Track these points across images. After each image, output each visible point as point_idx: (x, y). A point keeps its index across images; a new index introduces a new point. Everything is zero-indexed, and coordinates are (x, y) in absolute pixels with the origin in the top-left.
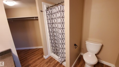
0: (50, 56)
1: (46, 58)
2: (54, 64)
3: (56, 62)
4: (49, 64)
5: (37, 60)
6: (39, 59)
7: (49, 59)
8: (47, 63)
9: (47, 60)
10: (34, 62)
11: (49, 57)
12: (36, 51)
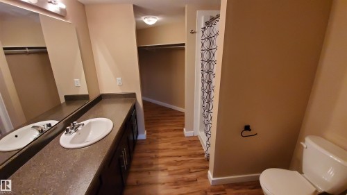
0: (197, 137)
1: (186, 135)
2: (192, 152)
3: (201, 151)
4: (185, 146)
5: (170, 130)
6: (175, 130)
7: (192, 139)
8: (184, 143)
9: (186, 140)
10: (166, 131)
11: (193, 136)
12: (178, 116)
